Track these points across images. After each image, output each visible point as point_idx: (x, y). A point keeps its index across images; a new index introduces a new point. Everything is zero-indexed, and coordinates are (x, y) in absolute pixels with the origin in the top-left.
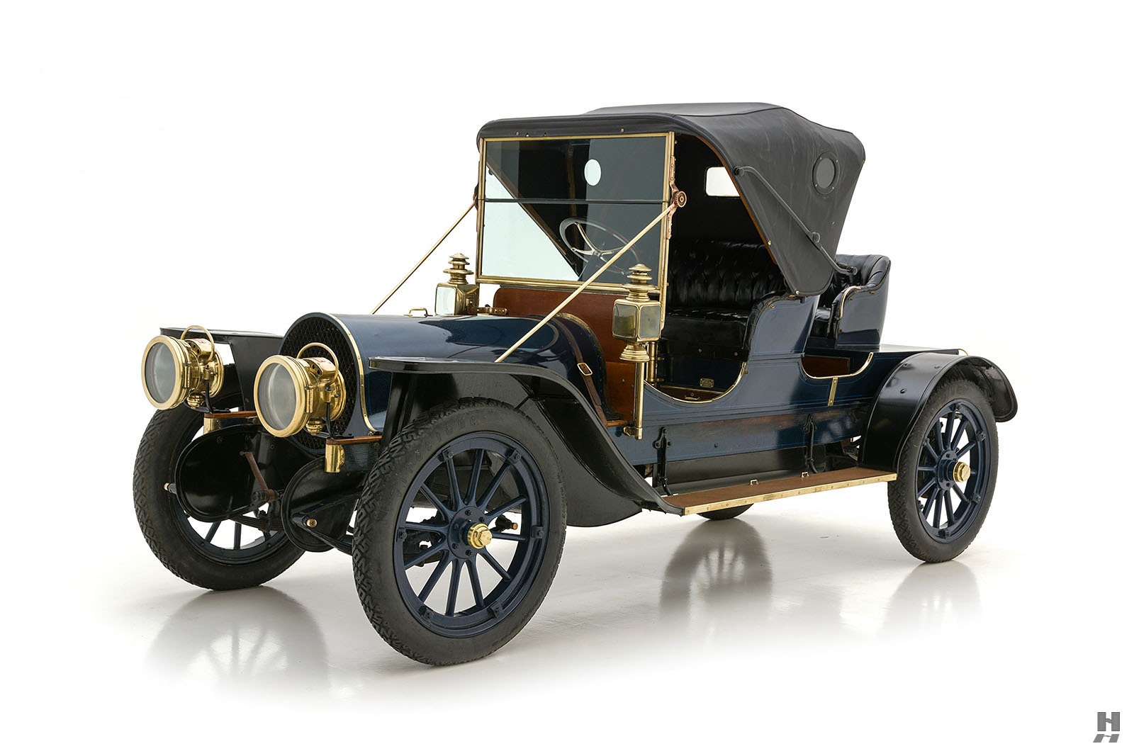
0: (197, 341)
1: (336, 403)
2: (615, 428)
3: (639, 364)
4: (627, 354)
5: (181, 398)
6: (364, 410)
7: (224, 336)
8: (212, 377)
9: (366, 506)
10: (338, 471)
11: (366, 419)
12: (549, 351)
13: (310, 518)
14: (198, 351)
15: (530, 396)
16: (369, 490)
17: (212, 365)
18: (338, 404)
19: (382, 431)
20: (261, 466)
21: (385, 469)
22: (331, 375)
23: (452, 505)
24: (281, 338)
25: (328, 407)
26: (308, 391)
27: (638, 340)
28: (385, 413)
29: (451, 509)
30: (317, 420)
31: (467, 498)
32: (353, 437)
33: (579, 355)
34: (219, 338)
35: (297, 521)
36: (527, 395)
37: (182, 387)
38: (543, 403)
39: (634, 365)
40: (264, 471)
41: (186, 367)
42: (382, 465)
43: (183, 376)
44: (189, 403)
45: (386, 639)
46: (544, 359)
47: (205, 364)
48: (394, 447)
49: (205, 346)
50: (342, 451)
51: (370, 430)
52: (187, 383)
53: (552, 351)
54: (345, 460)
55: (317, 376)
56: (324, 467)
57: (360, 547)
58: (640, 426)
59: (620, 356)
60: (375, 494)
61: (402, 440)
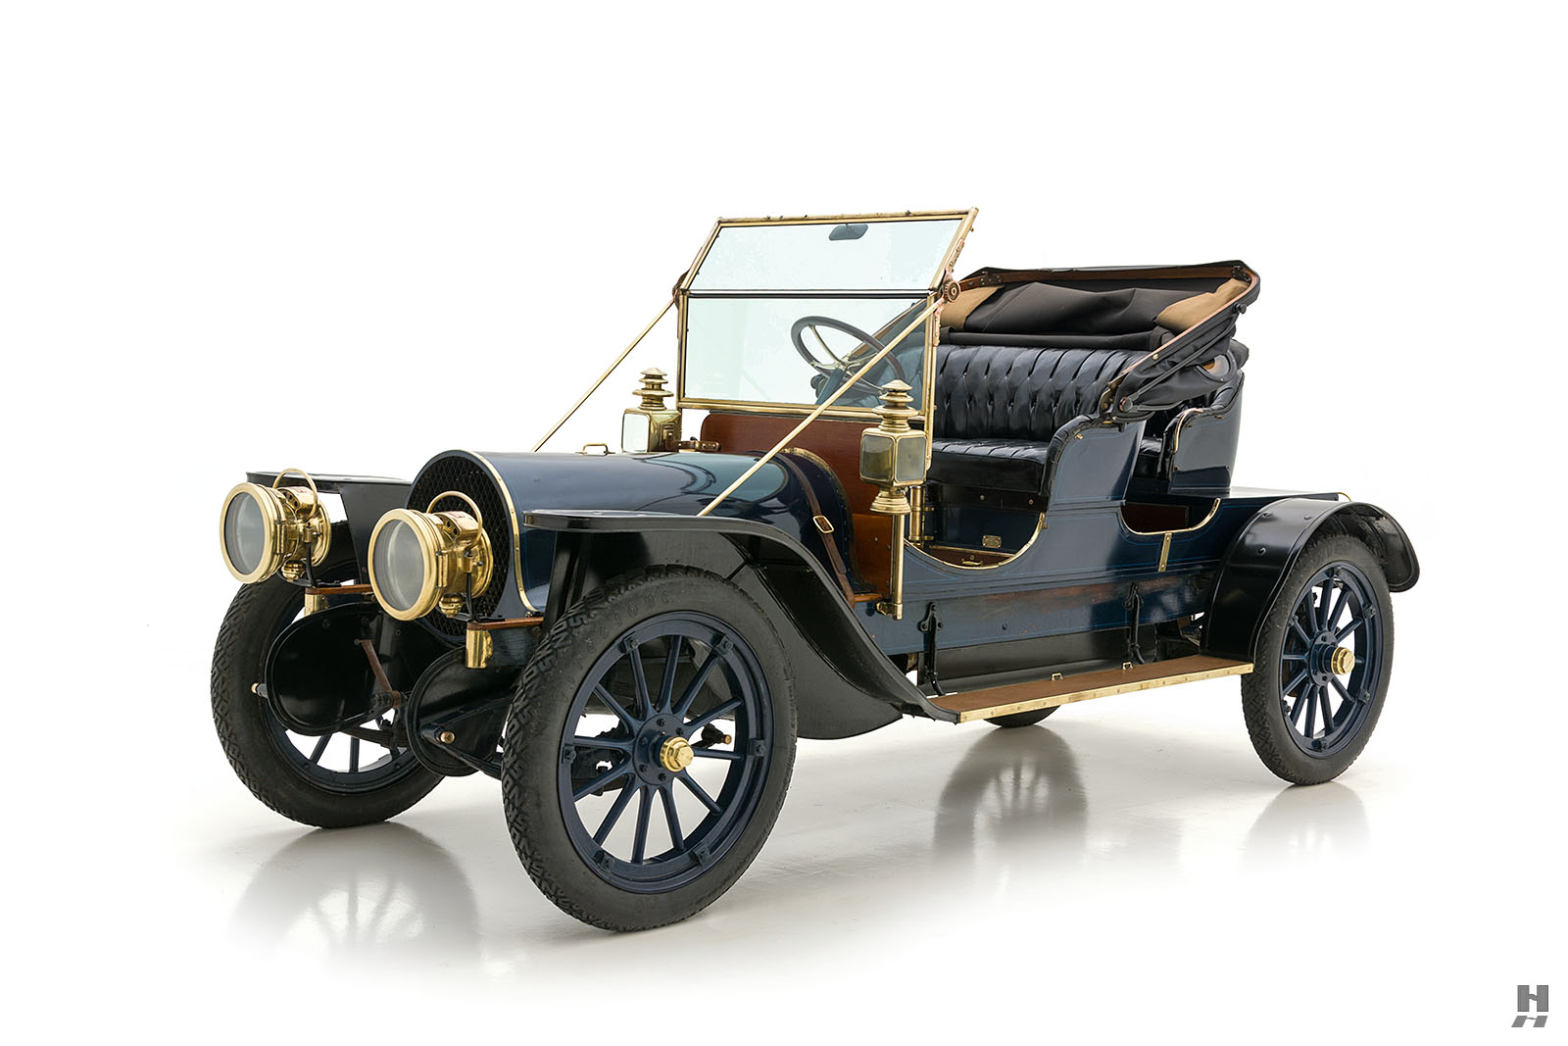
0: (293, 490)
1: (480, 573)
2: (865, 604)
3: (897, 517)
4: (880, 504)
5: (273, 568)
6: (520, 582)
7: (333, 482)
8: (315, 539)
9: (520, 716)
10: (483, 665)
11: (523, 594)
12: (776, 499)
13: (444, 730)
14: (296, 504)
15: (747, 562)
16: (522, 694)
17: (315, 522)
18: (483, 575)
19: (544, 610)
20: (382, 659)
21: (544, 664)
22: (472, 535)
23: (639, 713)
24: (410, 485)
25: (469, 579)
26: (440, 557)
27: (895, 484)
28: (548, 587)
29: (637, 717)
30: (454, 596)
31: (659, 703)
32: (504, 620)
33: (816, 506)
34: (324, 486)
35: (428, 734)
36: (743, 561)
37: (274, 553)
38: (764, 571)
39: (890, 519)
40: (386, 666)
41: (278, 526)
42: (541, 660)
43: (275, 538)
44: (284, 575)
45: (550, 897)
46: (769, 511)
47: (305, 520)
48: (557, 634)
49: (305, 496)
50: (489, 639)
51: (527, 610)
52: (281, 547)
53: (779, 499)
54: (493, 652)
55: (453, 537)
56: (464, 661)
57: (512, 771)
58: (899, 601)
59: (870, 505)
60: (531, 699)
61: (568, 624)
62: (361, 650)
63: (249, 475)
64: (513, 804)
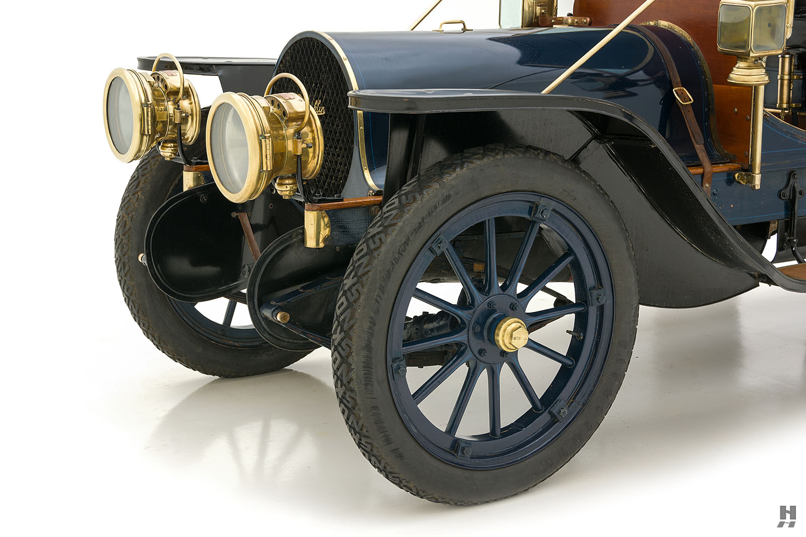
0: (164, 74)
1: (311, 155)
2: (725, 174)
3: (756, 87)
4: (741, 74)
5: (144, 148)
6: (364, 161)
7: (211, 65)
8: (184, 120)
9: (349, 294)
10: (322, 245)
11: (367, 174)
12: (641, 72)
13: (281, 309)
14: (166, 87)
15: (595, 137)
16: (351, 272)
17: (185, 104)
18: (314, 156)
19: (383, 189)
20: (255, 228)
21: (375, 243)
22: (299, 117)
23: (483, 286)
24: (274, 65)
25: (300, 161)
26: (263, 140)
27: (752, 54)
28: (385, 167)
29: (480, 289)
30: (289, 178)
31: (508, 276)
32: (342, 200)
33: (677, 79)
34: (190, 68)
35: (267, 313)
36: (590, 136)
37: (142, 134)
38: (613, 146)
39: (749, 91)
41: (145, 108)
42: (371, 237)
43: (142, 120)
44: (162, 153)
45: (380, 471)
46: (634, 83)
47: (176, 103)
48: (388, 212)
49: (175, 79)
50: (326, 220)
51: (370, 188)
52: (149, 128)
53: (646, 73)
54: (332, 231)
55: (282, 119)
56: (303, 241)
57: (340, 348)
58: (757, 171)
59: (727, 77)
60: (360, 277)
61: (400, 201)
62: (238, 221)
63: (140, 60)
64: (341, 381)
